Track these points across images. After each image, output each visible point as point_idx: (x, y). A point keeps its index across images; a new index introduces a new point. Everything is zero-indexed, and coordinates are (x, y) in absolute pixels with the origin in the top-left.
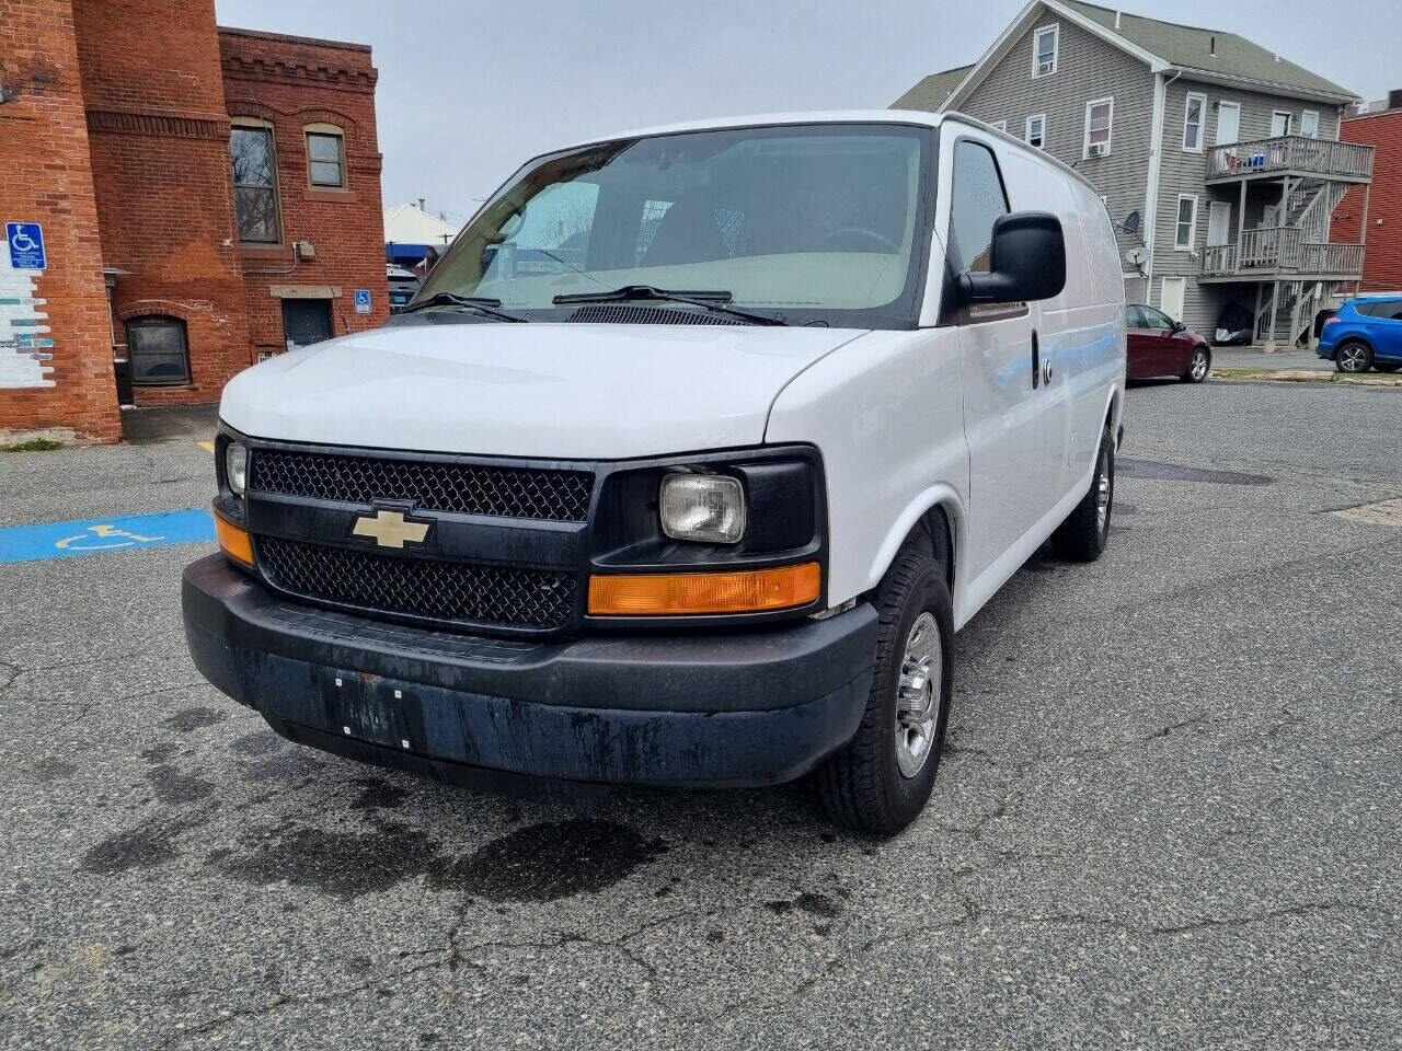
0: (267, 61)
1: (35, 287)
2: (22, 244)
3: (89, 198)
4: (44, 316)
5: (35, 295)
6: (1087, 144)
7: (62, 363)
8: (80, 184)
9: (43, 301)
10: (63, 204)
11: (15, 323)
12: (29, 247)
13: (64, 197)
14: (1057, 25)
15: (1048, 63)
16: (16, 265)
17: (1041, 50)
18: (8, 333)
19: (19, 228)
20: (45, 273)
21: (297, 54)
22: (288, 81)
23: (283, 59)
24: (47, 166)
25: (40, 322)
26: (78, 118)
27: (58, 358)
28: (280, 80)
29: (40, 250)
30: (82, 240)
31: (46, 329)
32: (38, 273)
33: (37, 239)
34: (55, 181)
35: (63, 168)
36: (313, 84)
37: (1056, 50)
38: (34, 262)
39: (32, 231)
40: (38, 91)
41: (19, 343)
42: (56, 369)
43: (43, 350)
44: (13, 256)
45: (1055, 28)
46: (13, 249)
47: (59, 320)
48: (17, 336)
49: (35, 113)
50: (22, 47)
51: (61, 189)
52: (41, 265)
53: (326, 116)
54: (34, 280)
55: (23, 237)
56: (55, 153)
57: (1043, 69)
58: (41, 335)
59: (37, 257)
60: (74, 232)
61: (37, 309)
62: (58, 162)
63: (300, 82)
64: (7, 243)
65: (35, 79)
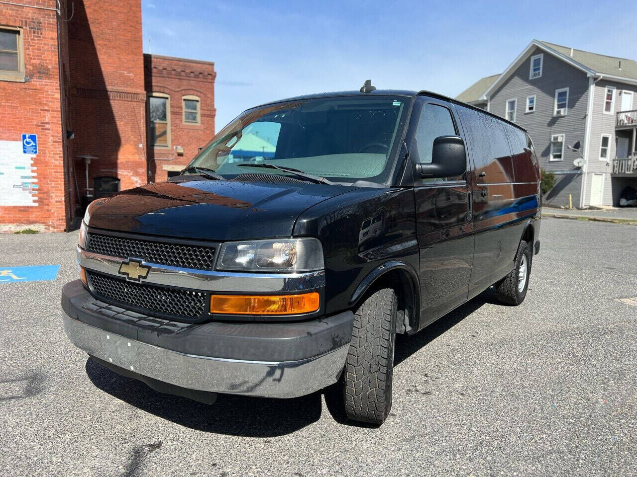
0: (168, 69)
1: (32, 162)
2: (28, 143)
3: (59, 124)
4: (35, 174)
5: (32, 165)
6: (556, 109)
7: (41, 195)
8: (55, 117)
9: (35, 168)
10: (47, 126)
11: (23, 177)
12: (31, 145)
13: (48, 123)
14: (542, 55)
15: (537, 72)
16: (25, 152)
17: (534, 66)
18: (19, 182)
19: (27, 136)
20: (37, 156)
21: (182, 66)
22: (178, 77)
23: (175, 67)
24: (41, 110)
25: (34, 177)
26: (56, 89)
27: (40, 193)
28: (173, 76)
29: (36, 146)
30: (55, 142)
31: (36, 180)
32: (34, 156)
33: (34, 141)
34: (45, 116)
35: (48, 111)
36: (188, 78)
37: (541, 66)
38: (33, 151)
39: (33, 138)
40: (40, 78)
41: (24, 186)
42: (39, 198)
43: (33, 190)
44: (24, 148)
45: (541, 56)
46: (24, 145)
47: (42, 176)
48: (23, 183)
49: (39, 87)
50: (35, 59)
51: (47, 120)
52: (36, 152)
53: (192, 92)
54: (32, 159)
55: (28, 140)
56: (46, 104)
57: (535, 75)
58: (33, 183)
59: (34, 149)
60: (51, 138)
61: (33, 171)
62: (46, 108)
63: (182, 77)
64: (22, 142)
65: (39, 72)
